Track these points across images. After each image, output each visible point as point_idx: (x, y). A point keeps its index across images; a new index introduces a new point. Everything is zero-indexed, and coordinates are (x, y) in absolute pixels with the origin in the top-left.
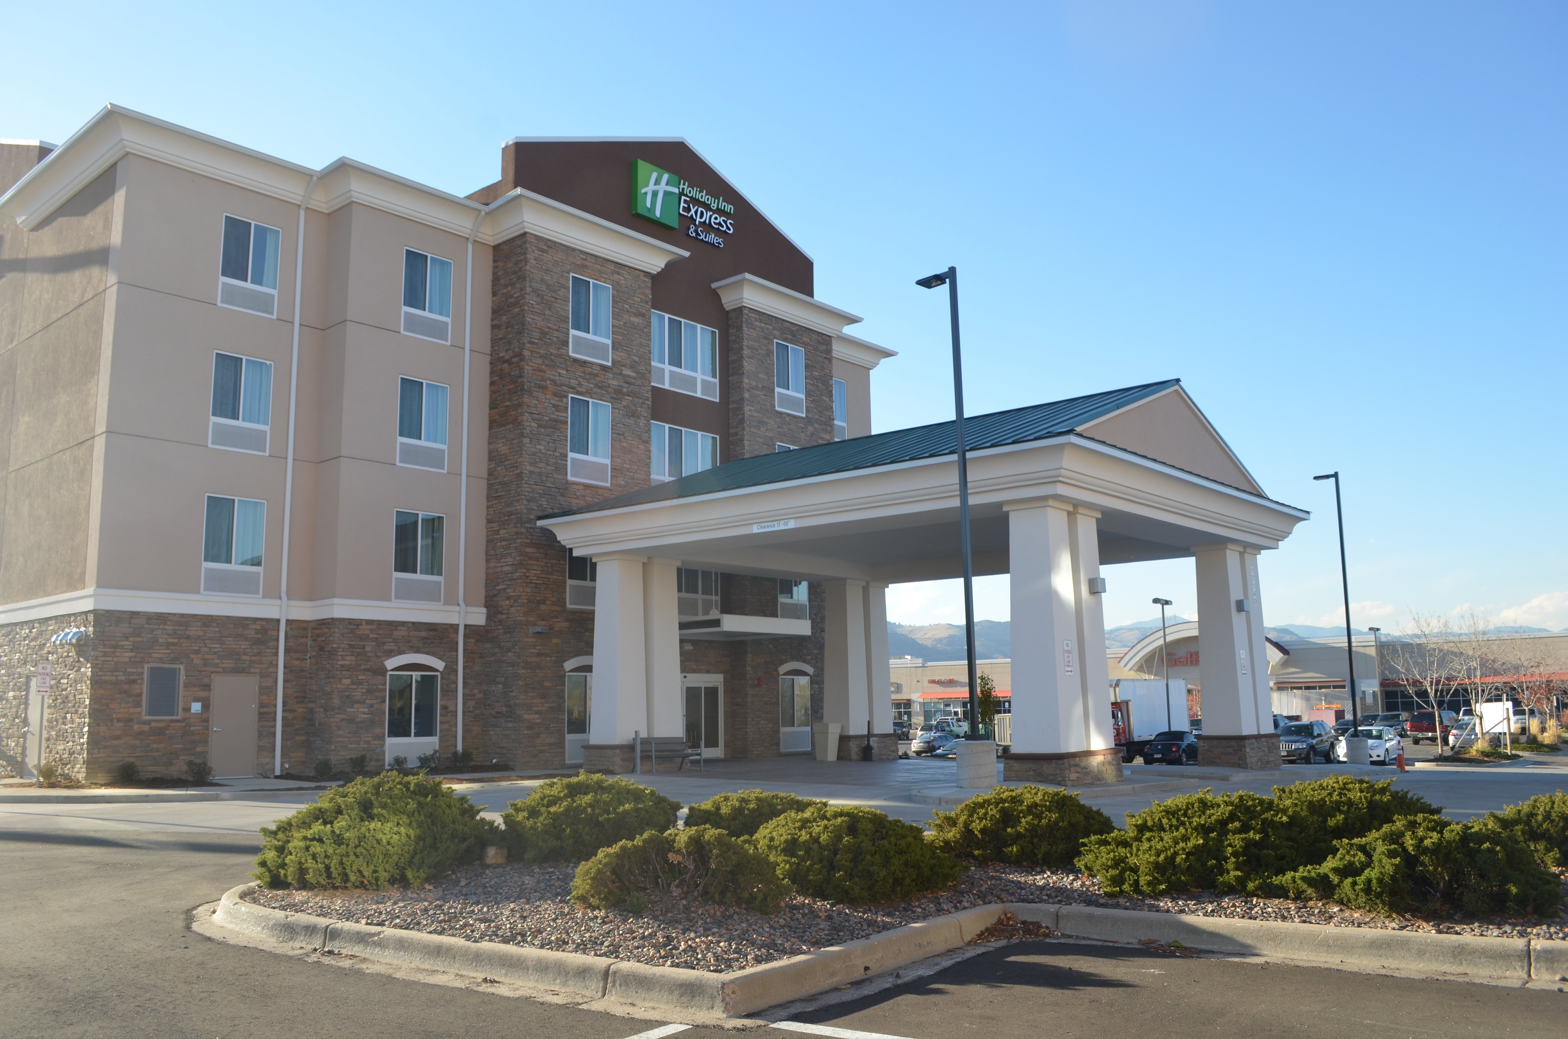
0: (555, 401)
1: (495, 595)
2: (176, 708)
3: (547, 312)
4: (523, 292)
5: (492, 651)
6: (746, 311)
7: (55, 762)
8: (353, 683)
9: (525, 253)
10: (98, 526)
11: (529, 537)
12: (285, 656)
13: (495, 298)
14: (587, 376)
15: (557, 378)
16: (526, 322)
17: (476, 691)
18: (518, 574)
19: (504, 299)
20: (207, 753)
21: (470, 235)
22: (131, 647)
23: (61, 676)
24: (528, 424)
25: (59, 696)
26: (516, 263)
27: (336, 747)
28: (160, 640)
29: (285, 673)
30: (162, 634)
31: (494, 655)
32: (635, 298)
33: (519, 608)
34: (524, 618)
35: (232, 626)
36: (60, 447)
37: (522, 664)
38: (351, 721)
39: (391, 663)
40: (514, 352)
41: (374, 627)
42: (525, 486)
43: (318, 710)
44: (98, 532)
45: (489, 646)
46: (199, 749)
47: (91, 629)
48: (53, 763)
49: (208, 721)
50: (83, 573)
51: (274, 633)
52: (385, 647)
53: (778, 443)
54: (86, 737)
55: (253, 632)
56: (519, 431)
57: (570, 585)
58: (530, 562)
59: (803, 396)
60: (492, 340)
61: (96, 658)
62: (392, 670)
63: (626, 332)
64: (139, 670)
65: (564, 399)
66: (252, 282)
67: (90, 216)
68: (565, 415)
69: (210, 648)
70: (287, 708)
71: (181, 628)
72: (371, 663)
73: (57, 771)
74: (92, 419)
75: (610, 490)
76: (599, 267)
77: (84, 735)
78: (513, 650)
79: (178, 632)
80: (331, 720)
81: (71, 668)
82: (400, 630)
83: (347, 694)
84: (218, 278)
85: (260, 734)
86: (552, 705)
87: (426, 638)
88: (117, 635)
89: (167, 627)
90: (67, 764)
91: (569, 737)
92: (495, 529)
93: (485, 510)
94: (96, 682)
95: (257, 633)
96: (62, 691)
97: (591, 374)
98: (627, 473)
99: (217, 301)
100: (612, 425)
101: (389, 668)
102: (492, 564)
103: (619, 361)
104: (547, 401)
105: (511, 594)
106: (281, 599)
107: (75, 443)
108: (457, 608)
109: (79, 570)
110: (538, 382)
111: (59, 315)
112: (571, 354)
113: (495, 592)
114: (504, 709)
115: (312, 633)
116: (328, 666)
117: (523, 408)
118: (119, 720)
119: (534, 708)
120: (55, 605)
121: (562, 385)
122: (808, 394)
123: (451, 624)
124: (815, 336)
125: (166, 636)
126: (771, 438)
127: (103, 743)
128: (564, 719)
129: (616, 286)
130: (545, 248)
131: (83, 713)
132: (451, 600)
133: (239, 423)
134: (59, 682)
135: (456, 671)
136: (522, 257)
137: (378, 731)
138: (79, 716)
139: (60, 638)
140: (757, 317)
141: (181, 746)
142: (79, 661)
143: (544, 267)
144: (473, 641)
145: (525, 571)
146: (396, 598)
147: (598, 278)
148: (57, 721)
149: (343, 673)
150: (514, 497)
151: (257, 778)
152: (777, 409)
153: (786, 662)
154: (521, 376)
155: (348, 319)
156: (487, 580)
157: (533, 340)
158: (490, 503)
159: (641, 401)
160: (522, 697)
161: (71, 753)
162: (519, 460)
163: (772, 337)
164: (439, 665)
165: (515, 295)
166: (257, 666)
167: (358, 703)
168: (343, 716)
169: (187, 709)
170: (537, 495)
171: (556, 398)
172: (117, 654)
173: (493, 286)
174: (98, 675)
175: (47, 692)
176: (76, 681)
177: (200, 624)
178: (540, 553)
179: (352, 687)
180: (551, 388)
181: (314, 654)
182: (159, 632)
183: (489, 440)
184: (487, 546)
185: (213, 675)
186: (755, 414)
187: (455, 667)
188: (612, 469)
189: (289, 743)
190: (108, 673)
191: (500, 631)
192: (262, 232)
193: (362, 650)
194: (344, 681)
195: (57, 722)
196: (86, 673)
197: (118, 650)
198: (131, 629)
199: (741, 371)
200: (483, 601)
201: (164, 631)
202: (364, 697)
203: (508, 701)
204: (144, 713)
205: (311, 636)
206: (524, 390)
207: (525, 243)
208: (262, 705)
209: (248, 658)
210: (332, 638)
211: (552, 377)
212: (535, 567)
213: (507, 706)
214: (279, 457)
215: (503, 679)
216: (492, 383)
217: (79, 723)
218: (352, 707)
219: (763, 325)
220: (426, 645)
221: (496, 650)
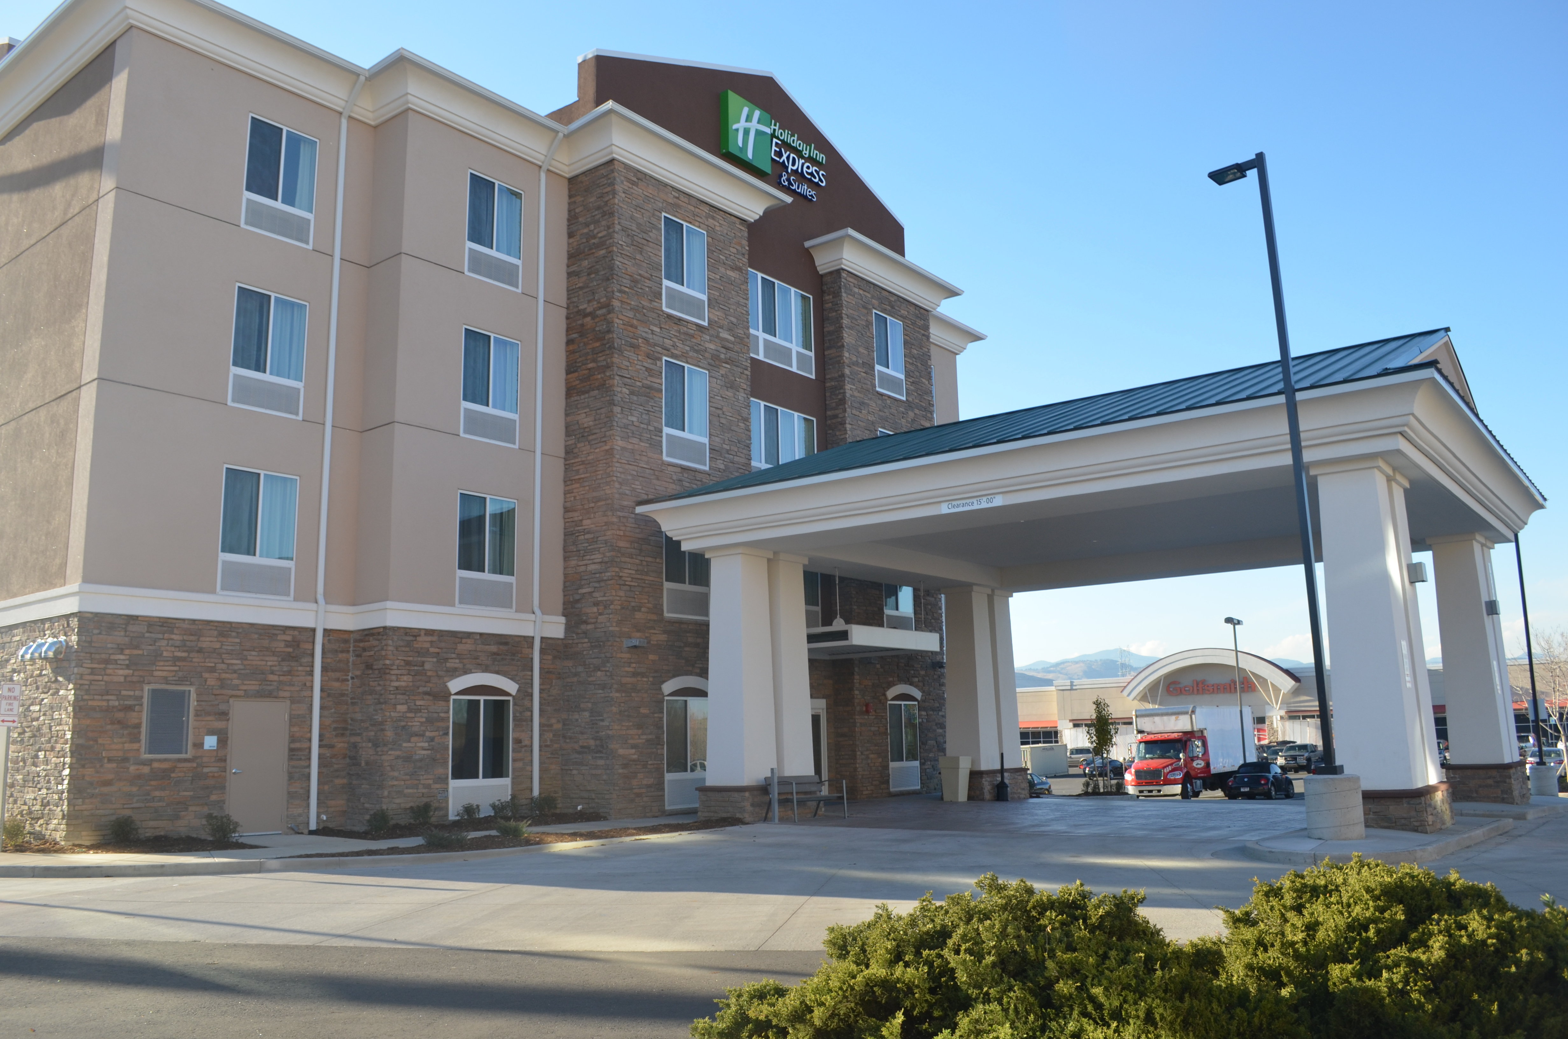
0: (648, 363)
1: (577, 601)
2: (184, 743)
3: (638, 257)
4: (611, 230)
5: (573, 670)
6: (844, 275)
7: (22, 816)
8: (410, 710)
9: (612, 184)
10: (85, 502)
11: (623, 528)
12: (322, 676)
13: (571, 240)
14: (683, 337)
15: (650, 336)
16: (616, 266)
17: (553, 721)
18: (609, 574)
19: (584, 240)
20: (224, 802)
21: (543, 163)
22: (127, 662)
23: (30, 702)
24: (619, 389)
25: (28, 727)
26: (601, 197)
27: (389, 792)
28: (165, 654)
29: (322, 698)
30: (168, 645)
31: (576, 674)
32: (731, 249)
33: (611, 616)
34: (617, 629)
35: (256, 636)
36: (31, 405)
37: (615, 686)
38: (408, 759)
39: (456, 685)
40: (599, 303)
41: (435, 638)
42: (617, 465)
43: (364, 744)
44: (85, 510)
45: (569, 663)
46: (213, 798)
47: (74, 638)
48: (19, 817)
49: (225, 761)
50: (64, 565)
51: (309, 646)
52: (448, 665)
53: (880, 429)
54: (66, 782)
55: (282, 644)
56: (608, 398)
57: (668, 589)
58: (623, 559)
59: (902, 377)
60: (568, 291)
61: (81, 676)
62: (457, 694)
63: (722, 288)
64: (137, 693)
65: (658, 362)
66: (283, 202)
67: (77, 113)
68: (658, 381)
69: (228, 664)
70: (324, 743)
71: (192, 638)
72: (431, 685)
73: (24, 827)
74: (78, 365)
75: (709, 475)
76: (693, 208)
77: (63, 780)
78: (603, 669)
79: (188, 643)
80: (384, 757)
81: (46, 690)
82: (466, 643)
83: (403, 724)
84: (242, 194)
85: (291, 777)
86: (650, 737)
87: (495, 654)
88: (109, 646)
89: (173, 636)
90: (39, 819)
91: (669, 777)
92: (576, 519)
93: (562, 496)
94: (80, 709)
95: (287, 646)
96: (33, 720)
97: (686, 334)
98: (727, 456)
99: (240, 220)
100: (710, 397)
101: (453, 691)
102: (573, 563)
103: (716, 322)
104: (640, 363)
105: (600, 599)
106: (316, 602)
107: (54, 397)
108: (532, 617)
109: (58, 561)
110: (629, 340)
111: (33, 242)
112: (664, 308)
113: (577, 597)
114: (592, 743)
115: (354, 646)
116: (378, 688)
117: (613, 370)
118: (110, 760)
119: (631, 741)
120: (24, 609)
121: (655, 345)
122: (908, 375)
123: (524, 637)
124: (912, 309)
125: (173, 649)
126: (873, 423)
127: (89, 791)
128: (663, 755)
129: (711, 231)
130: (635, 179)
131: (62, 749)
132: (525, 607)
133: (266, 377)
134: (28, 710)
135: (531, 695)
136: (609, 189)
137: (440, 771)
138: (56, 755)
139: (30, 651)
140: (856, 282)
141: (192, 793)
142: (56, 681)
143: (634, 202)
144: (550, 657)
145: (617, 570)
146: (460, 603)
147: (692, 221)
148: (24, 760)
149: (398, 697)
150: (602, 478)
151: (287, 834)
152: (878, 389)
153: (895, 685)
154: (609, 331)
155: (403, 251)
156: (565, 582)
157: (623, 288)
158: (567, 488)
159: (740, 370)
160: (616, 727)
161: (45, 804)
162: (608, 433)
163: (871, 307)
164: (511, 687)
165: (600, 235)
166: (287, 688)
167: (416, 735)
168: (398, 753)
169: (199, 745)
170: (629, 477)
171: (649, 361)
172: (109, 671)
173: (568, 226)
174: (83, 700)
175: (14, 721)
176: (52, 708)
177: (216, 633)
178: (634, 548)
179: (409, 715)
180: (644, 348)
181: (358, 673)
182: (164, 643)
183: (566, 410)
184: (565, 541)
185: (231, 700)
186: (856, 394)
187: (530, 690)
188: (710, 449)
189: (326, 787)
190: (96, 697)
191: (585, 645)
192: (295, 141)
193: (421, 668)
194: (399, 707)
195: (25, 763)
196: (67, 696)
197: (111, 666)
198: (127, 639)
199: (840, 344)
200: (560, 607)
201: (170, 642)
202: (423, 728)
203: (597, 732)
204: (143, 749)
205: (353, 651)
206: (614, 348)
207: (612, 171)
208: (293, 739)
209: (276, 678)
210: (383, 653)
211: (644, 335)
212: (629, 566)
213: (595, 739)
214: (314, 422)
215: (590, 705)
216: (569, 342)
217: (56, 764)
218: (409, 742)
219: (861, 292)
220: (496, 663)
221: (580, 669)
